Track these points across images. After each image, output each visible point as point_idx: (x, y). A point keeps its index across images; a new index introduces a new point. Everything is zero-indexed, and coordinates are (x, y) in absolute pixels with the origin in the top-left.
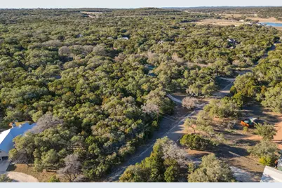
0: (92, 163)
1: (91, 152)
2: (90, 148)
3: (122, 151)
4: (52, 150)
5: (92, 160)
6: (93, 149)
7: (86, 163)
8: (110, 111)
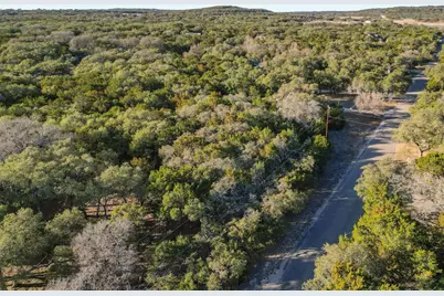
0: (185, 251)
1: (173, 214)
2: (166, 198)
3: (273, 204)
4: (23, 213)
5: (181, 240)
6: (180, 204)
7: (159, 250)
8: (202, 117)
